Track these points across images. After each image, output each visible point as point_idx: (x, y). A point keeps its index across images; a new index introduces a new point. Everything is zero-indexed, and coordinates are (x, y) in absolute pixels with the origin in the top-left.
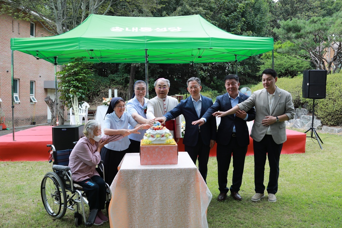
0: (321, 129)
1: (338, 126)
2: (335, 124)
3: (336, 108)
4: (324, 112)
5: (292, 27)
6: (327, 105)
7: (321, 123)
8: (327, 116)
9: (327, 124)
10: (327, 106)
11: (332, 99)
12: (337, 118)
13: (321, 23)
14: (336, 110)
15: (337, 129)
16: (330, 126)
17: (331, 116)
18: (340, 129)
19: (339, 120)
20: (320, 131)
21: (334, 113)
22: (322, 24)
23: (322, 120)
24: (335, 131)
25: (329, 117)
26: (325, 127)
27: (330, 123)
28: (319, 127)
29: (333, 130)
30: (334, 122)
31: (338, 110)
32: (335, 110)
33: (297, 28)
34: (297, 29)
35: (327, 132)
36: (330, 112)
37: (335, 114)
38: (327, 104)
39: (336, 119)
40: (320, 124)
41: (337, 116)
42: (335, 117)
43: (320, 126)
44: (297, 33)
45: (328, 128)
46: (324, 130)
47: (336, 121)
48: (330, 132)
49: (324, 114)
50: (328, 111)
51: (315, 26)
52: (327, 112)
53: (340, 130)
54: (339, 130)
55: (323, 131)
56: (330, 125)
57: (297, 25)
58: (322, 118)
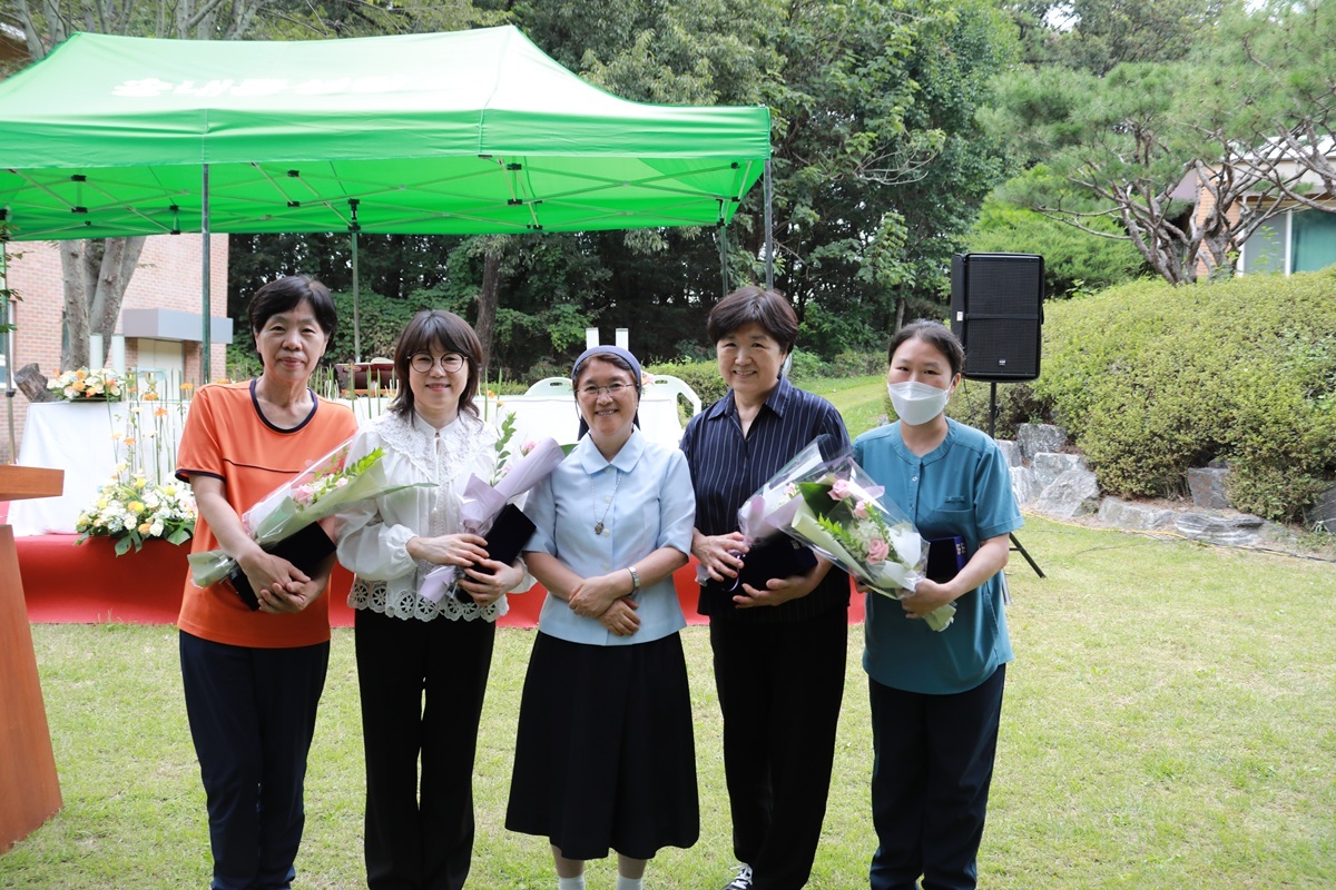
0: (1096, 511)
1: (1160, 501)
2: (1147, 492)
3: (1156, 423)
4: (1106, 442)
5: (1041, 103)
6: (1122, 409)
7: (1095, 486)
8: (1119, 457)
9: (1117, 493)
10: (1118, 416)
11: (1142, 386)
12: (1155, 467)
13: (1146, 85)
14: (1151, 432)
15: (1151, 514)
16: (1128, 499)
17: (1133, 457)
18: (1163, 512)
19: (1164, 474)
20: (1092, 520)
21: (1147, 445)
22: (1149, 88)
23: (1100, 471)
24: (1145, 521)
25: (1127, 462)
26: (1110, 503)
27: (1129, 485)
28: (1090, 501)
29: (1136, 514)
30: (1143, 484)
31: (1161, 432)
32: (1147, 431)
33: (1057, 103)
34: (1056, 111)
35: (1117, 522)
36: (1131, 441)
37: (1149, 450)
38: (1123, 405)
39: (1154, 471)
40: (1093, 491)
41: (1157, 459)
42: (1150, 461)
43: (1094, 499)
44: (1058, 124)
45: (1120, 509)
46: (1107, 517)
47: (1151, 477)
48: (1127, 522)
49: (1108, 448)
50: (1123, 437)
51: (1123, 96)
52: (1119, 442)
53: (1166, 518)
54: (1161, 517)
55: (1104, 518)
56: (1128, 495)
57: (1060, 94)
58: (1100, 463)
